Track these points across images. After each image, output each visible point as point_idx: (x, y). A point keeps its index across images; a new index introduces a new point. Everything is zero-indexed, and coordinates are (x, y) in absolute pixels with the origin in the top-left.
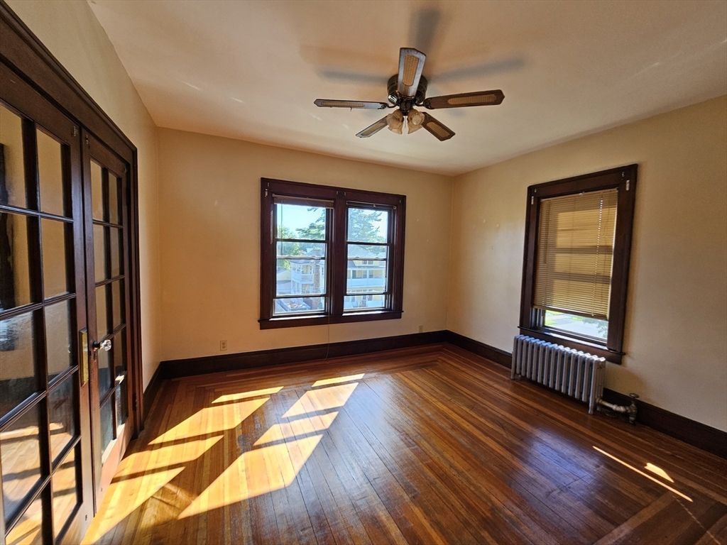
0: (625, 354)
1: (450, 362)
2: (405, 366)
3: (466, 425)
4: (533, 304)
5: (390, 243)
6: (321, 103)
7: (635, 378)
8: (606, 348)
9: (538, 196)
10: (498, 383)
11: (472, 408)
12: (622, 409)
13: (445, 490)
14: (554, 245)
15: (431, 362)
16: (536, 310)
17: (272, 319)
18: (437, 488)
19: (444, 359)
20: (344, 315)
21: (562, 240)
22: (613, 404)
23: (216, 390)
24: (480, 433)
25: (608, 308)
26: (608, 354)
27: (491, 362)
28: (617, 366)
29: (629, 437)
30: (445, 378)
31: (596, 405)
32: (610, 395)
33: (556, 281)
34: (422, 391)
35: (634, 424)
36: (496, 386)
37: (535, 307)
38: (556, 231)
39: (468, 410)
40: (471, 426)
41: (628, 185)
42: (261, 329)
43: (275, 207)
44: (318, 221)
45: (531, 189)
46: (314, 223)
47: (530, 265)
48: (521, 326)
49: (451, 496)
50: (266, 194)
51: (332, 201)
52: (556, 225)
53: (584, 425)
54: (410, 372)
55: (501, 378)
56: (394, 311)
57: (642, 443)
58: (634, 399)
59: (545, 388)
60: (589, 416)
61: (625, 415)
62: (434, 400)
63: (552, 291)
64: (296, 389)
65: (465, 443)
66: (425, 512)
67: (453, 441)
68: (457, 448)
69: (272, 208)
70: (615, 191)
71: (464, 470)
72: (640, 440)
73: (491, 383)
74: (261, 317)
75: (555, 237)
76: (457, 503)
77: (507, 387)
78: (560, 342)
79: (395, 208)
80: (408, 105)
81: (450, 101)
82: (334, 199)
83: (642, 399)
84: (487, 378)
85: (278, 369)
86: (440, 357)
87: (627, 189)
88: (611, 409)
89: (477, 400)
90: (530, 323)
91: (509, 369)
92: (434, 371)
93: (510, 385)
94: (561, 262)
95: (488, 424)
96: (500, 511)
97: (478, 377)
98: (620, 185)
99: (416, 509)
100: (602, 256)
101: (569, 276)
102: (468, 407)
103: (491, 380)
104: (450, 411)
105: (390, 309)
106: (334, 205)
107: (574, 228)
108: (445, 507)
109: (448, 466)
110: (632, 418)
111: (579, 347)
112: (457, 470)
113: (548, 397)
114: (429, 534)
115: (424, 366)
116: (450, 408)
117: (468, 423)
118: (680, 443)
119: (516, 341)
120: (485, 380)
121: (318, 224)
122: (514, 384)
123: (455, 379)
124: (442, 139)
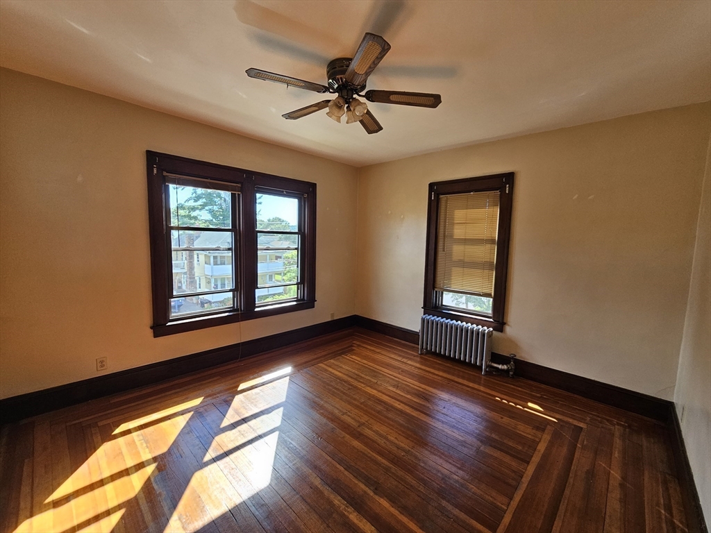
0: (505, 324)
1: (364, 345)
2: (325, 356)
3: (397, 405)
4: (434, 287)
5: (300, 232)
6: (253, 73)
7: (512, 342)
8: (491, 320)
9: (439, 192)
10: (410, 359)
11: (397, 387)
12: (505, 367)
13: (401, 473)
14: (451, 236)
15: (347, 348)
16: (436, 292)
17: (169, 324)
18: (393, 473)
19: (358, 343)
20: (256, 310)
21: (458, 232)
22: (499, 364)
23: (100, 424)
24: (411, 409)
25: (493, 288)
26: (493, 325)
27: (399, 340)
28: (500, 333)
29: (512, 388)
30: (365, 362)
31: (487, 366)
32: (496, 357)
33: (454, 269)
34: (350, 379)
35: (513, 377)
36: (409, 362)
37: (436, 289)
38: (453, 224)
39: (394, 390)
40: (402, 404)
41: (507, 189)
42: (155, 337)
43: (167, 189)
44: (187, 201)
45: (431, 186)
46: (183, 203)
47: (432, 253)
48: (425, 307)
49: (408, 477)
50: (155, 171)
51: (239, 185)
52: (453, 219)
53: (479, 384)
54: (332, 361)
55: (412, 355)
56: (306, 302)
57: (521, 391)
58: (512, 358)
59: (448, 358)
60: (483, 377)
61: (507, 371)
62: (363, 385)
63: (450, 275)
64: (214, 401)
65: (402, 422)
66: (390, 500)
67: (391, 423)
68: (397, 428)
69: (163, 188)
70: (498, 192)
71: (410, 449)
72: (520, 389)
73: (405, 360)
74: (154, 323)
75: (453, 229)
76: (413, 481)
77: (416, 362)
78: (457, 318)
79: (306, 196)
80: (350, 93)
81: (392, 98)
82: (242, 183)
83: (517, 357)
84: (400, 356)
85: (181, 381)
86: (354, 342)
87: (507, 192)
88: (497, 368)
89: (399, 378)
90: (432, 305)
91: (417, 346)
92: (354, 357)
93: (418, 359)
94: (458, 251)
95: (415, 400)
96: (449, 478)
97: (392, 356)
98: (502, 189)
99: (382, 500)
100: (488, 246)
101: (463, 264)
102: (394, 386)
103: (404, 357)
104: (380, 394)
105: (303, 299)
106: (241, 190)
107: (467, 222)
108: (405, 489)
109: (395, 449)
110: (511, 373)
111: (473, 321)
112: (404, 450)
113: (451, 366)
114: (401, 521)
115: (343, 353)
116: (379, 391)
117: (398, 403)
118: (543, 386)
119: (423, 320)
120: (399, 358)
121: (187, 204)
122: (421, 357)
123: (374, 361)
124: (370, 132)
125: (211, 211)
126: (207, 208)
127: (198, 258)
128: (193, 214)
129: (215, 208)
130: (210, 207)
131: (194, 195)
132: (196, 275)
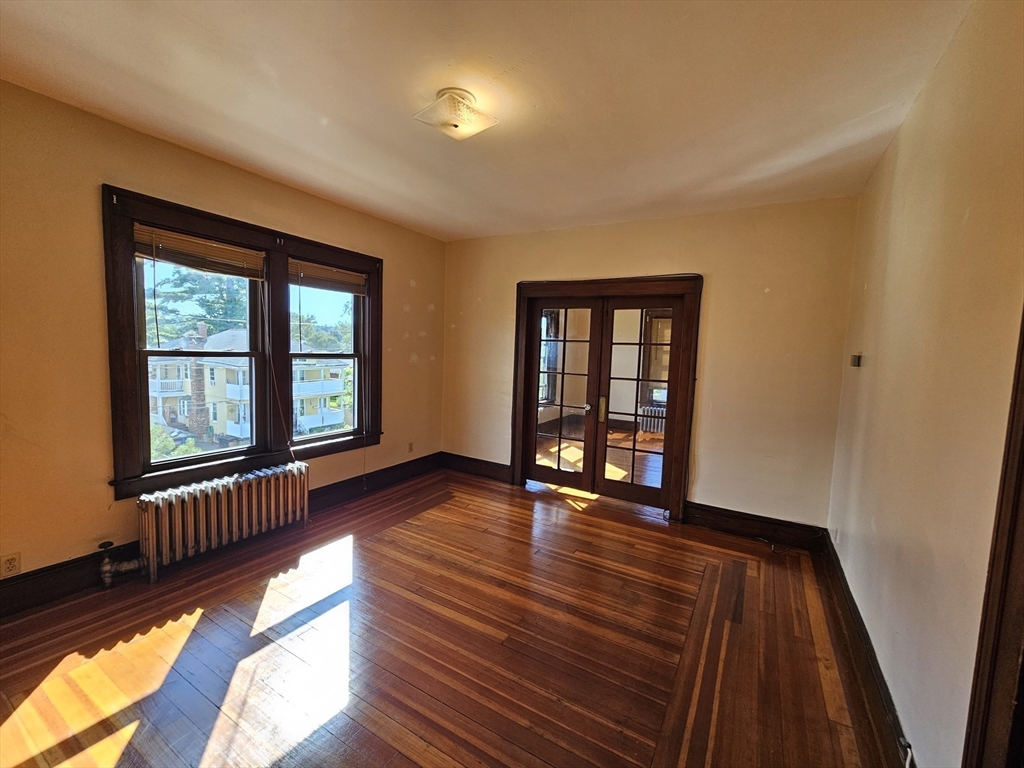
125: (203, 303)
126: (196, 297)
127: (212, 374)
128: (171, 305)
129: (210, 297)
130: (201, 296)
131: (177, 276)
132: (207, 400)
